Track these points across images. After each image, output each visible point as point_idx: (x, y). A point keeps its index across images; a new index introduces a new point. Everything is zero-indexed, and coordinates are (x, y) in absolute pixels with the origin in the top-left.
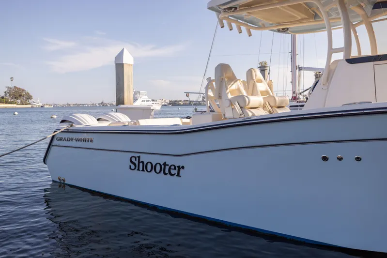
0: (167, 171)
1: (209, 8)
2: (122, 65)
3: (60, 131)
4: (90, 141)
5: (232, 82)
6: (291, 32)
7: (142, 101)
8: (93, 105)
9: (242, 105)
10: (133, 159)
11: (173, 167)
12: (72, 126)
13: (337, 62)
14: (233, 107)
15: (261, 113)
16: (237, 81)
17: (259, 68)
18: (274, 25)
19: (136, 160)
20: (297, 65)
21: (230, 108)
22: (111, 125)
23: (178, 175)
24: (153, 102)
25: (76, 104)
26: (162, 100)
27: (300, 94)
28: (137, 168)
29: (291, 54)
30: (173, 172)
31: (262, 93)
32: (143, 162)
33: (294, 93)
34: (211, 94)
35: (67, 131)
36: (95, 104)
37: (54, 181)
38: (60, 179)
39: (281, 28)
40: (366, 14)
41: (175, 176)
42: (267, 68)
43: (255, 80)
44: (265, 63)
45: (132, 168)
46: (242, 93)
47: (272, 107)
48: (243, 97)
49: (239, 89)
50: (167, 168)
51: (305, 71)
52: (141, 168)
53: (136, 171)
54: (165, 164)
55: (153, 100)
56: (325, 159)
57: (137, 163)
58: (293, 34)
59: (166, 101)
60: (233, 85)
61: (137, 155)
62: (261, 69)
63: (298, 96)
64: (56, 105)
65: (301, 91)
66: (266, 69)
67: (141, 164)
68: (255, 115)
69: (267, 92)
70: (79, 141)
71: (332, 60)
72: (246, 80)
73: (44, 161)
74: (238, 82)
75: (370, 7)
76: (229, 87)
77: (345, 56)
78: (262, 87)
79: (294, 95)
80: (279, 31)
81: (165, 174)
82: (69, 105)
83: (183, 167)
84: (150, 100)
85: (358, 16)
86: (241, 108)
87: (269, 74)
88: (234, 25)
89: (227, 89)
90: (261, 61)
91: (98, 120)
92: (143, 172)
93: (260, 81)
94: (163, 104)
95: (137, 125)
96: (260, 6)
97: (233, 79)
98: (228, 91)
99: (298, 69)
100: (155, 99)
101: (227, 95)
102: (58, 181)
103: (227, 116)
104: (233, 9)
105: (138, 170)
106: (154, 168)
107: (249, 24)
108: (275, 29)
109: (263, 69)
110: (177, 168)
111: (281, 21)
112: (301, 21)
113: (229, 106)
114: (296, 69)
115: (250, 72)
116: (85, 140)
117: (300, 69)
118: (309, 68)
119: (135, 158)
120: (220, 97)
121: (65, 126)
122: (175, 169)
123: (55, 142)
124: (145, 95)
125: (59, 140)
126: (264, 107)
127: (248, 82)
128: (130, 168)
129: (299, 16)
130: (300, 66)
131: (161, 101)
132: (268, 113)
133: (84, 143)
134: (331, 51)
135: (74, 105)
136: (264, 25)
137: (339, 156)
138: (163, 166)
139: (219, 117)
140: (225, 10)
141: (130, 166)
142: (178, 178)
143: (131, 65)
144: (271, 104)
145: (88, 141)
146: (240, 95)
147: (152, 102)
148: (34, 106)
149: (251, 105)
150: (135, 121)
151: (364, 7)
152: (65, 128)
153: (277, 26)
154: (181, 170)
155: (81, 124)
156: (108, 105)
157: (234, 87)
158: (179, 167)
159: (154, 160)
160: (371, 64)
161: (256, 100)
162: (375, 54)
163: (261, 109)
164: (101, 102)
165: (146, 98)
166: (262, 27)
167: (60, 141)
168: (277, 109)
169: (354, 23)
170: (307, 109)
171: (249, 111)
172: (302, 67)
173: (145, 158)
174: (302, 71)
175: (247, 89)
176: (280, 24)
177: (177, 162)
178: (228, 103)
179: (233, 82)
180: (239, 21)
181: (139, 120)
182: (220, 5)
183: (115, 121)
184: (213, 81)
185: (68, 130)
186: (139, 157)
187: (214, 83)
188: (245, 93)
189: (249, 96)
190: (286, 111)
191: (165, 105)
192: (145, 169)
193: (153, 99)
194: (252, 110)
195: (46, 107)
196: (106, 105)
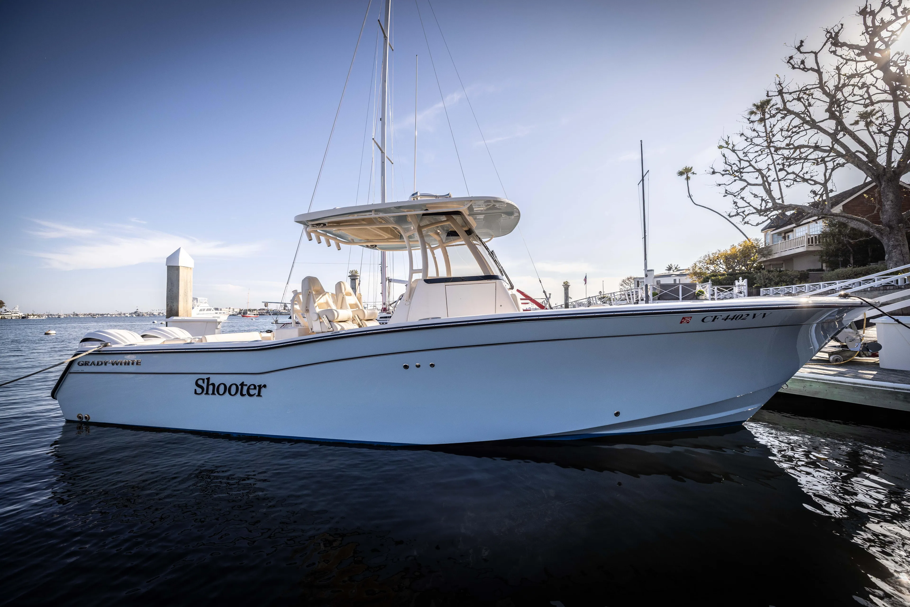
0: (245, 392)
1: (296, 222)
2: (177, 268)
3: (87, 353)
4: (135, 363)
5: (321, 294)
6: (379, 248)
7: (201, 310)
8: (120, 314)
9: (331, 319)
10: (200, 382)
11: (252, 387)
12: (106, 345)
13: (417, 280)
14: (321, 320)
15: (350, 327)
16: (325, 294)
17: (349, 276)
18: (362, 241)
19: (204, 382)
20: (387, 277)
21: (318, 322)
22: (166, 343)
23: (259, 395)
24: (217, 312)
25: (89, 314)
26: (230, 308)
27: (390, 305)
28: (205, 392)
29: (381, 265)
30: (252, 392)
31: (352, 306)
32: (213, 385)
33: (384, 304)
34: (297, 307)
35: (98, 353)
36: (124, 314)
37: (68, 421)
38: (80, 418)
39: (369, 244)
40: (442, 240)
41: (255, 396)
42: (358, 277)
43: (344, 294)
44: (356, 272)
45: (197, 392)
46: (330, 306)
47: (361, 320)
48: (331, 310)
49: (327, 303)
50: (245, 388)
51: (395, 284)
52: (210, 391)
53: (203, 395)
54: (242, 384)
55: (217, 309)
56: (406, 367)
57: (205, 386)
58: (382, 251)
59: (235, 310)
60: (321, 298)
61: (205, 377)
62: (352, 278)
63: (387, 307)
64: (51, 315)
65: (391, 303)
66: (357, 279)
67: (211, 387)
68: (344, 329)
69: (356, 306)
70: (117, 364)
71: (413, 280)
72: (334, 293)
73: (54, 395)
74: (327, 295)
75: (444, 236)
76: (317, 300)
77: (423, 276)
78: (351, 300)
79: (384, 306)
80: (367, 246)
81: (242, 395)
82: (77, 315)
83: (265, 386)
84: (212, 309)
85: (435, 240)
86: (330, 321)
87: (359, 284)
88: (322, 238)
89: (315, 302)
90: (352, 270)
91: (143, 336)
92: (213, 396)
93: (349, 294)
94: (231, 313)
95: (204, 341)
96: (346, 225)
97: (321, 292)
98: (316, 305)
99: (388, 281)
100: (219, 308)
101: (314, 308)
102: (77, 419)
103: (314, 330)
104: (322, 225)
105: (207, 393)
106: (228, 390)
107: (338, 238)
108: (364, 244)
109: (354, 277)
110: (257, 388)
111: (370, 238)
112: (388, 240)
113: (317, 320)
114: (386, 281)
115: (339, 286)
116: (127, 364)
117: (390, 281)
118: (400, 280)
119: (203, 380)
120: (307, 311)
121: (93, 347)
122: (255, 388)
123: (75, 368)
124: (205, 303)
125: (82, 365)
126: (353, 320)
127: (337, 295)
128: (196, 393)
129: (386, 236)
130: (390, 278)
131: (228, 310)
132: (357, 327)
133: (127, 366)
134: (412, 271)
135: (85, 315)
136: (353, 240)
137: (418, 364)
138: (240, 387)
139: (306, 331)
140: (313, 225)
141: (195, 390)
142: (259, 398)
143: (191, 268)
144: (360, 318)
145: (133, 364)
146: (329, 308)
147: (215, 311)
148: (6, 317)
149: (340, 319)
150: (201, 337)
151: (440, 233)
152: (96, 349)
153: (366, 242)
154: (263, 390)
155: (117, 343)
156: (145, 315)
157: (321, 300)
158: (260, 387)
159: (228, 380)
160: (443, 284)
161: (344, 313)
162: (449, 277)
163: (350, 322)
164: (133, 312)
165: (206, 306)
166: (352, 242)
167: (84, 367)
168: (366, 322)
169: (432, 246)
170: (392, 323)
171: (338, 324)
172: (391, 279)
173: (216, 380)
174: (392, 283)
175: (335, 302)
176: (368, 241)
177: (258, 380)
178: (316, 317)
179: (321, 296)
180: (328, 234)
181: (206, 336)
182: (308, 221)
183: (170, 338)
184: (300, 293)
185: (100, 351)
186: (208, 379)
187: (301, 296)
188: (334, 307)
189: (338, 310)
190: (374, 324)
191: (233, 315)
192: (216, 392)
193: (216, 307)
194: (341, 324)
195: (31, 317)
196: (143, 315)
